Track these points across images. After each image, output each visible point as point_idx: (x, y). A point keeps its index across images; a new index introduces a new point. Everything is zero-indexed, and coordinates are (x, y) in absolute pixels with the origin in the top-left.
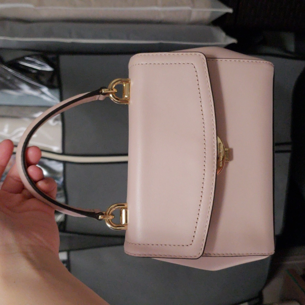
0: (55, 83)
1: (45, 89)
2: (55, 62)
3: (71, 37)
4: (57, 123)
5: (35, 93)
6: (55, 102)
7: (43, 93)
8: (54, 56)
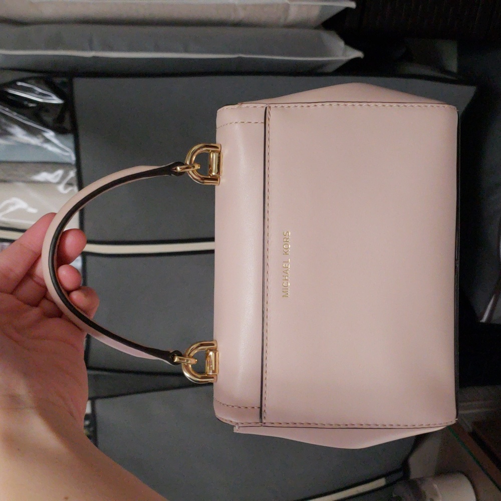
0: (67, 124)
1: (50, 134)
2: (66, 90)
3: (92, 49)
4: (70, 189)
5: (34, 141)
6: (66, 154)
7: (47, 141)
8: (65, 79)
